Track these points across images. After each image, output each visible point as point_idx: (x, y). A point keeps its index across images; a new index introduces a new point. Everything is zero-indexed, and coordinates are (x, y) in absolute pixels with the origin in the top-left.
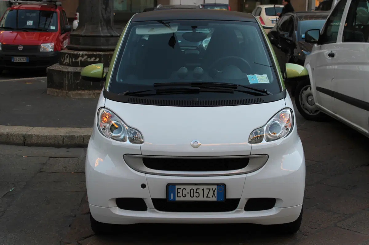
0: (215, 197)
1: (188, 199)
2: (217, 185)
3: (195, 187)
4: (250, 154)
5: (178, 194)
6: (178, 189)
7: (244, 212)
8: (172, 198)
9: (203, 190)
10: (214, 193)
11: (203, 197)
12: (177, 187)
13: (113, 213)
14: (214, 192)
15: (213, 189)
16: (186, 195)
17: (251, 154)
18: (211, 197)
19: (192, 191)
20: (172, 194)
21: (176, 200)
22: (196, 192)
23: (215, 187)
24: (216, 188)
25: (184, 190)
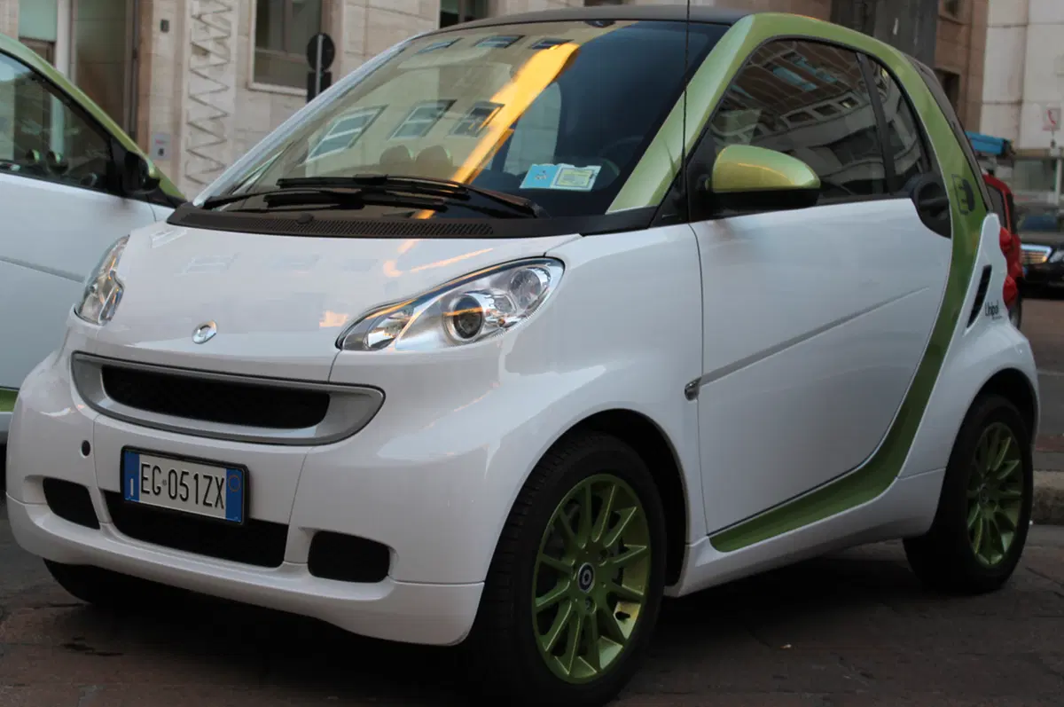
0: (223, 507)
1: (163, 502)
2: (227, 469)
3: (180, 466)
4: (325, 379)
5: (144, 482)
6: (143, 465)
7: (309, 576)
8: (132, 493)
9: (196, 477)
10: (219, 494)
11: (197, 502)
12: (143, 459)
13: (29, 519)
14: (220, 488)
15: (217, 479)
16: (159, 488)
17: (332, 380)
18: (214, 504)
19: (173, 475)
20: (132, 480)
21: (141, 501)
22: (182, 484)
23: (221, 473)
24: (225, 477)
25: (157, 471)
